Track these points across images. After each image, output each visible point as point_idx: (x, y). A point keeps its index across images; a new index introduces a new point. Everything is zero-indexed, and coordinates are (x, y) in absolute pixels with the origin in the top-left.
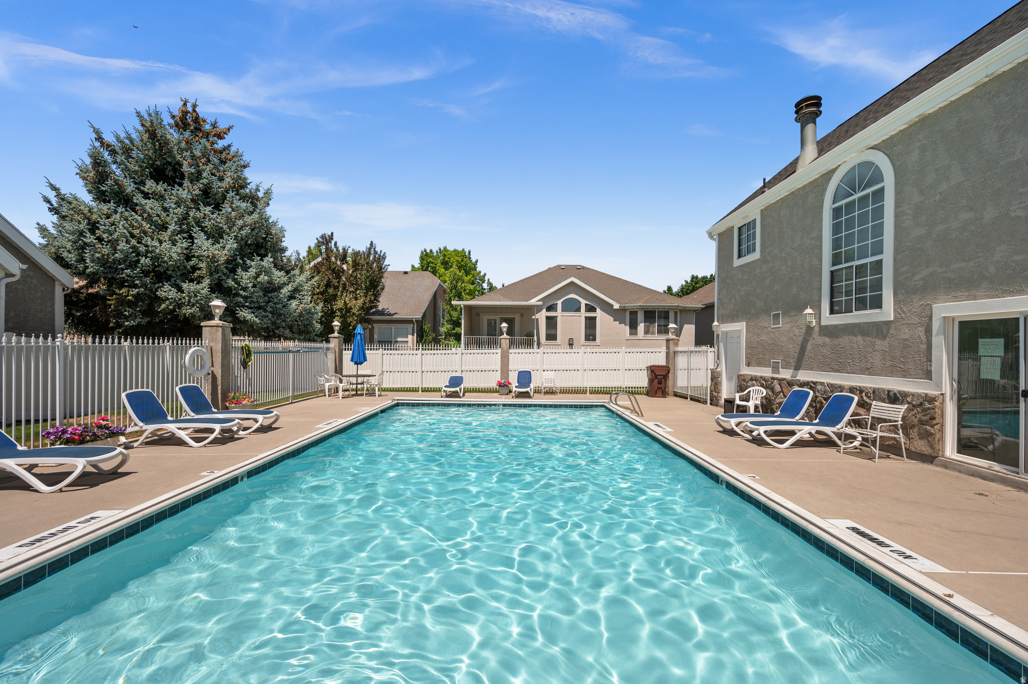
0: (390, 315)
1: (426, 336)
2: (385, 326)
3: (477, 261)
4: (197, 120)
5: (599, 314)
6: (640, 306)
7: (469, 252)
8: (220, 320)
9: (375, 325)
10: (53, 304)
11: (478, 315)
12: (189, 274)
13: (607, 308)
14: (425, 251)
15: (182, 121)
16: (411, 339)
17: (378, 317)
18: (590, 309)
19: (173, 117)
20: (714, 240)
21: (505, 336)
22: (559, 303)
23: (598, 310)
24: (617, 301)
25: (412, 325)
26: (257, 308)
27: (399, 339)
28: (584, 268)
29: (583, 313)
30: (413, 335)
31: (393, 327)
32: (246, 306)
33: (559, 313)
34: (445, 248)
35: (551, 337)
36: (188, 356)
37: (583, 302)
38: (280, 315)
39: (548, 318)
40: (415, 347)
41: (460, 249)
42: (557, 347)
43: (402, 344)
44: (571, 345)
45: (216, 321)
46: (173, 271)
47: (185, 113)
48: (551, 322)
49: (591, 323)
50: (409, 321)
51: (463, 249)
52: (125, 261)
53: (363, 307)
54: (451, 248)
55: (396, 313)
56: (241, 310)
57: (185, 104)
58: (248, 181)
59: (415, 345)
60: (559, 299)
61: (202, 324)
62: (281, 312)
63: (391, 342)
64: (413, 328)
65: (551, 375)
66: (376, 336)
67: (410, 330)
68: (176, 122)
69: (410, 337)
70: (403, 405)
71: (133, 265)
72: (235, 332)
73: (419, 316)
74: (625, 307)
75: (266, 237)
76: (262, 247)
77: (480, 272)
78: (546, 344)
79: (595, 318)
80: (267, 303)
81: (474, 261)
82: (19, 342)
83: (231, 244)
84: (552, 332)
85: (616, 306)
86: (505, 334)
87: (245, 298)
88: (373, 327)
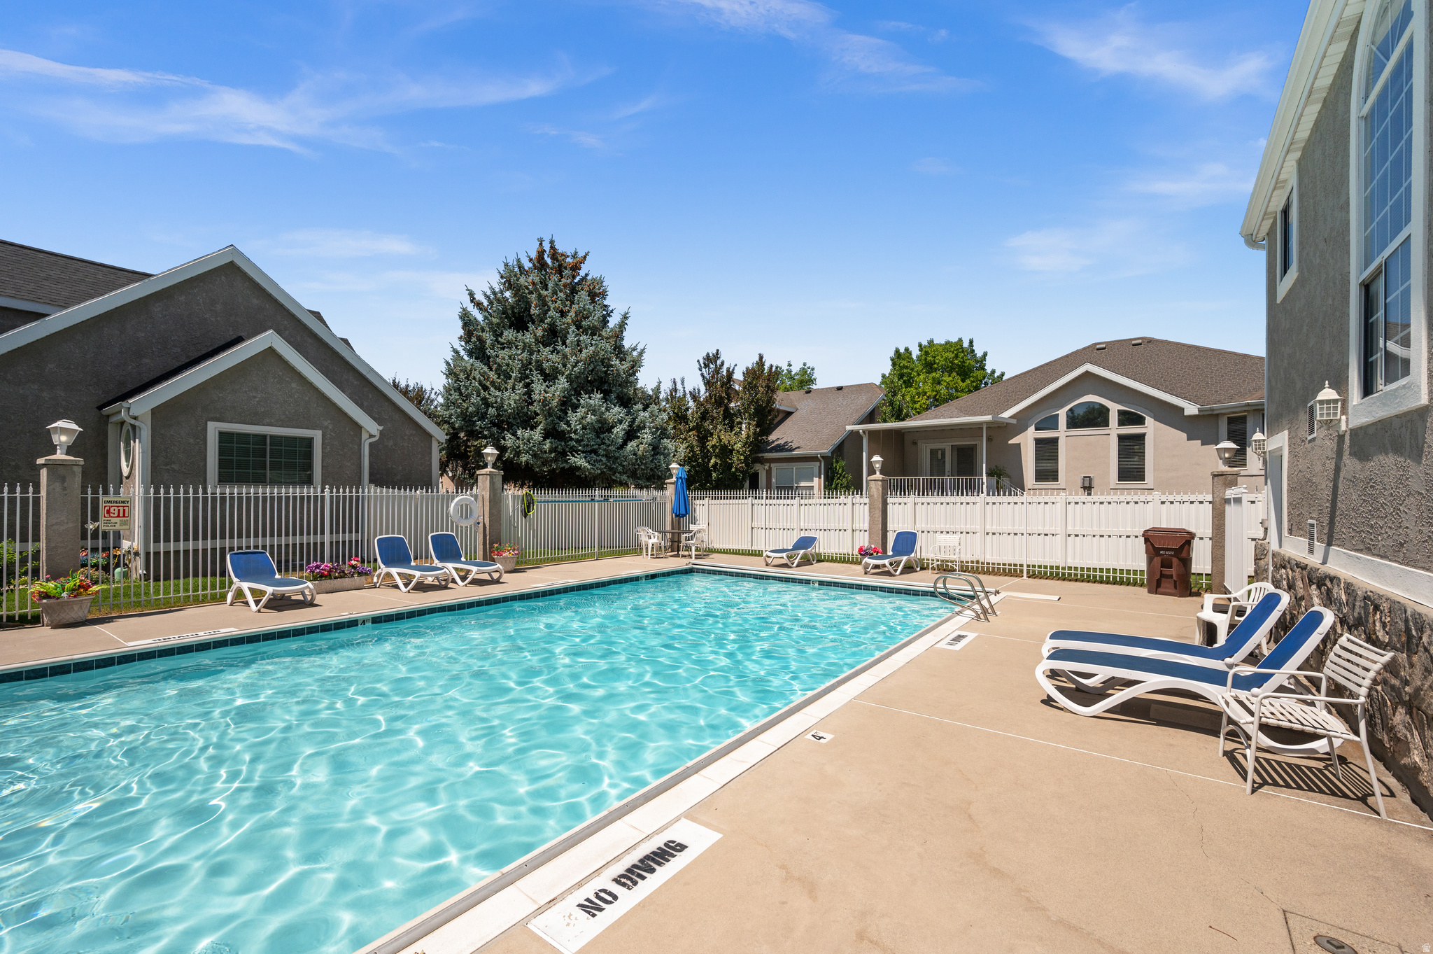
0: (791, 450)
1: (839, 478)
2: (784, 465)
3: (985, 355)
4: (554, 255)
5: (1151, 427)
6: (1248, 405)
7: (971, 342)
8: (493, 468)
9: (772, 465)
10: (431, 458)
11: (915, 443)
12: (527, 421)
13: (1170, 415)
14: (897, 351)
15: (538, 262)
16: (817, 483)
17: (775, 454)
18: (1128, 418)
19: (531, 260)
20: (1263, 247)
21: (878, 476)
22: (1062, 414)
23: (1149, 421)
24: (1194, 400)
25: (818, 464)
26: (590, 452)
27: (802, 484)
28: (1150, 341)
29: (1114, 429)
30: (820, 478)
31: (795, 466)
32: (579, 450)
33: (1062, 432)
34: (931, 342)
35: (1047, 474)
36: (453, 505)
37: (1114, 408)
38: (617, 458)
39: (1038, 442)
40: (823, 496)
41: (954, 340)
42: (1055, 492)
43: (806, 490)
44: (1088, 488)
45: (489, 469)
46: (514, 418)
47: (541, 253)
48: (1047, 449)
49: (1131, 449)
50: (813, 458)
51: (960, 340)
52: (478, 413)
53: (747, 442)
54: (939, 340)
55: (799, 448)
56: (573, 456)
57: (541, 244)
58: (610, 309)
59: (823, 493)
60: (1062, 407)
61: (478, 472)
62: (617, 455)
63: (792, 488)
64: (820, 467)
65: (953, 540)
66: (774, 480)
67: (816, 470)
68: (534, 265)
69: (816, 480)
70: (698, 571)
71: (483, 417)
72: (505, 480)
73: (826, 450)
74: (1212, 410)
75: (608, 370)
76: (605, 382)
77: (993, 372)
78: (1036, 487)
79: (1140, 438)
80: (599, 445)
81: (979, 354)
82: (381, 492)
83: (562, 383)
84: (1047, 466)
85: (1191, 409)
86: (878, 473)
87: (578, 441)
88: (770, 467)
